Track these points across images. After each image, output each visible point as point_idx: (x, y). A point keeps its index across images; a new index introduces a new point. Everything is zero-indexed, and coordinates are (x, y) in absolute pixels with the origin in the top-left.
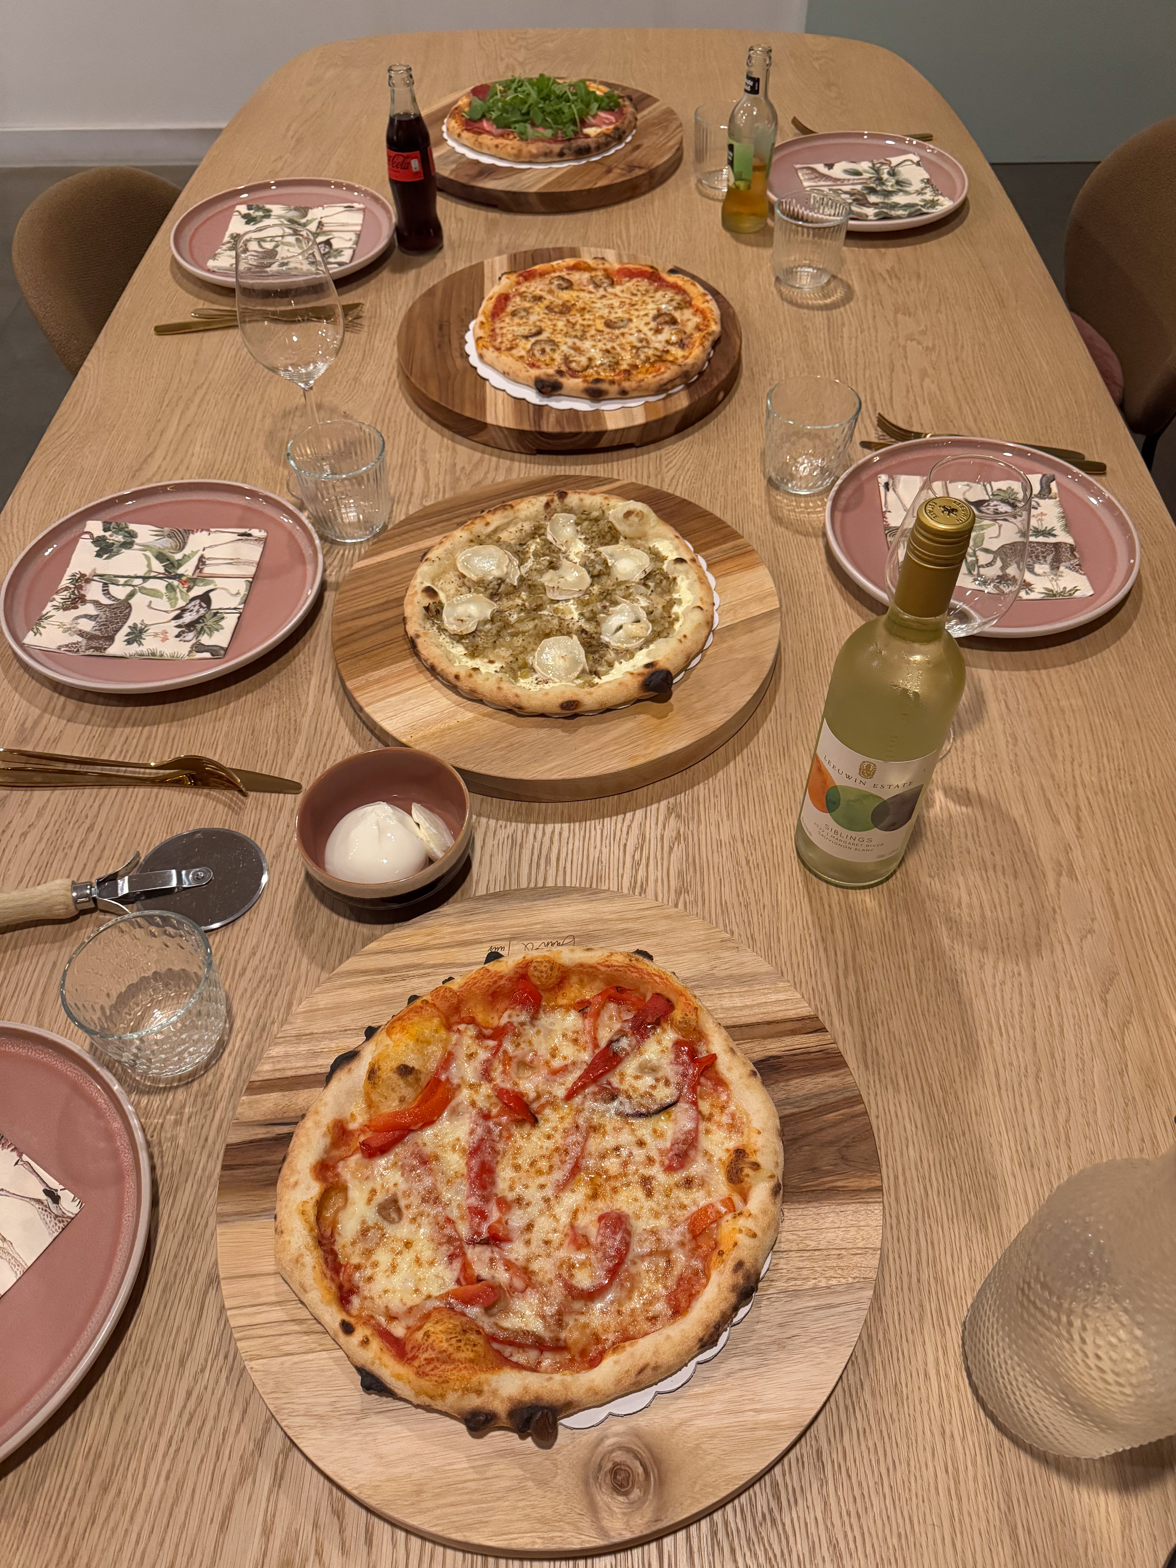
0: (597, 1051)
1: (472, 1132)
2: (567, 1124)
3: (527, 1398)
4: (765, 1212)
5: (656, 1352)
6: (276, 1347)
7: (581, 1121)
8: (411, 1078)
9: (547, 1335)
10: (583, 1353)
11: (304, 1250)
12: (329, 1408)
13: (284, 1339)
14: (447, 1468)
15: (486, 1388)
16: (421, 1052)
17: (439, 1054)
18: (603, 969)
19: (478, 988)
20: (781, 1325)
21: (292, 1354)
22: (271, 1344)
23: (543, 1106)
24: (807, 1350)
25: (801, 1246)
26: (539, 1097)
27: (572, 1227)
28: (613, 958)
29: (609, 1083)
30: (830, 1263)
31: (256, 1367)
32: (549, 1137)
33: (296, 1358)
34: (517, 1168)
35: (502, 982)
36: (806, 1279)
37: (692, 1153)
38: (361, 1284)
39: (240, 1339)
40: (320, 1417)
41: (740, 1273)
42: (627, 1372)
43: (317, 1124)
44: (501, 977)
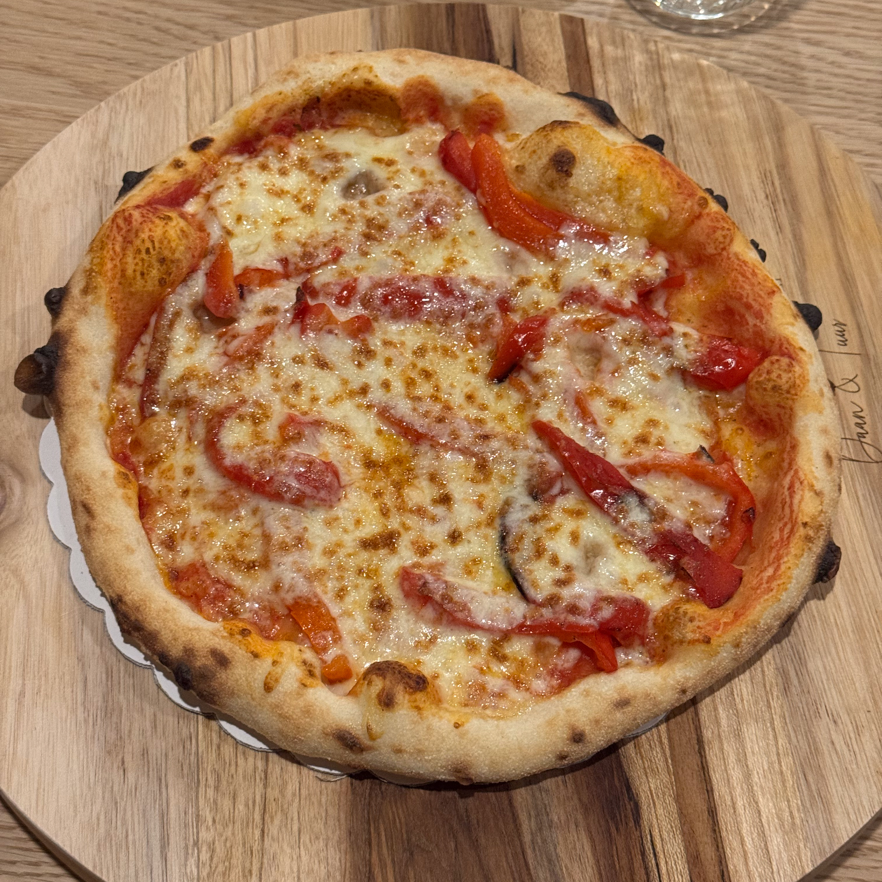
0: (622, 471)
1: (474, 281)
2: (492, 426)
3: (70, 350)
4: (307, 711)
5: (109, 530)
6: (199, 88)
7: (495, 444)
8: (552, 174)
9: (161, 386)
10: (137, 444)
11: (304, 77)
12: (114, 150)
13: (208, 95)
14: (19, 284)
15: (90, 298)
16: (601, 191)
17: (602, 217)
18: (786, 482)
19: (736, 280)
20: (145, 753)
21: (188, 106)
22: (203, 82)
23: (521, 388)
24: (99, 791)
25: (272, 806)
26: (536, 379)
27: (318, 424)
28: (808, 495)
29: (563, 492)
30: (238, 852)
31: (176, 70)
32: (470, 398)
33: (182, 111)
34: (421, 352)
35: (751, 320)
36: (215, 806)
37: (429, 612)
38: (260, 159)
39: (214, 49)
40: (105, 143)
41: (210, 662)
42: (88, 489)
43: (494, 81)
44: (759, 316)
